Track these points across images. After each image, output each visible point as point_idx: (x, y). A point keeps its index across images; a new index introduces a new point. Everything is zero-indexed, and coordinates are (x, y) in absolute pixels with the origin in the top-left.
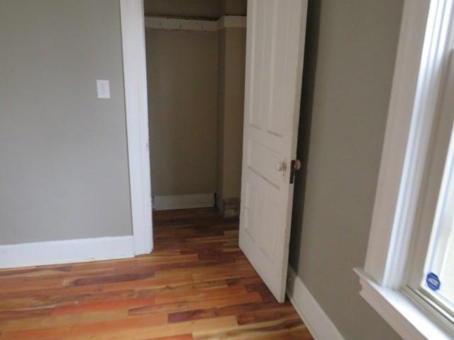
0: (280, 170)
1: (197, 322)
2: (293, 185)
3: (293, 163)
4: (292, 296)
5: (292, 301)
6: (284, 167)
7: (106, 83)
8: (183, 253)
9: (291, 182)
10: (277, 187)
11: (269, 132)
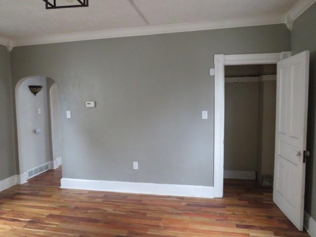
0: (297, 155)
1: (252, 230)
2: (305, 164)
3: (304, 152)
4: (308, 229)
5: (308, 231)
6: (299, 154)
7: (206, 112)
8: (239, 200)
9: (304, 162)
10: (296, 165)
11: (291, 136)
